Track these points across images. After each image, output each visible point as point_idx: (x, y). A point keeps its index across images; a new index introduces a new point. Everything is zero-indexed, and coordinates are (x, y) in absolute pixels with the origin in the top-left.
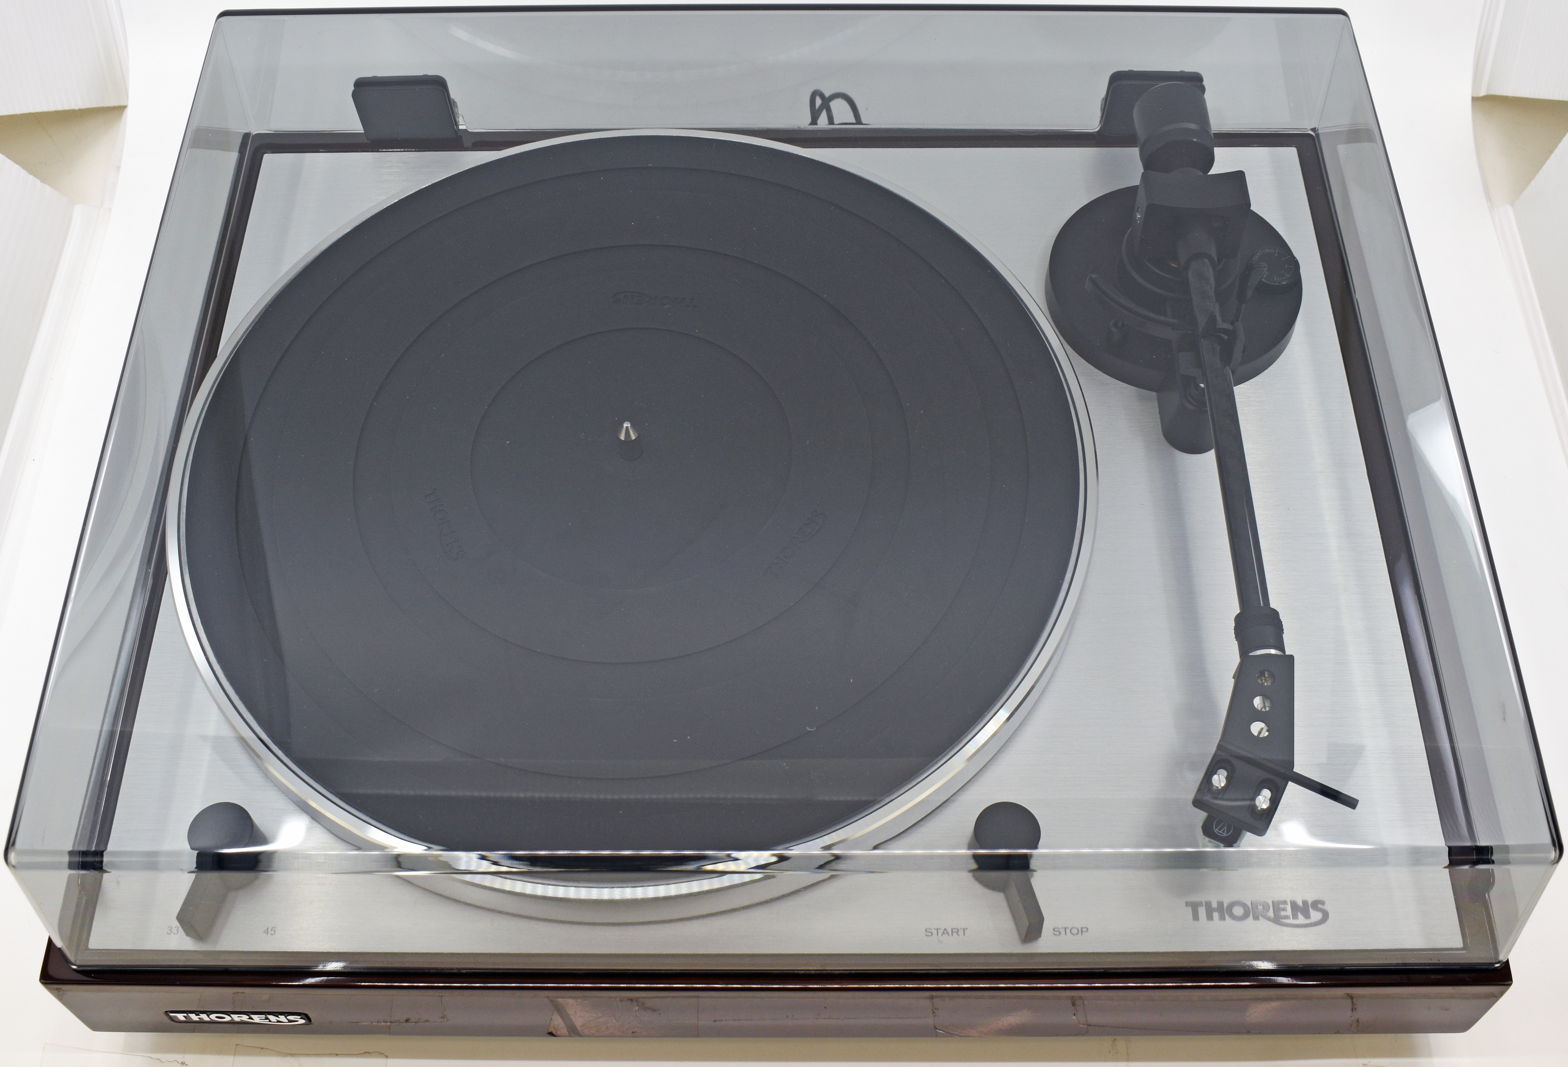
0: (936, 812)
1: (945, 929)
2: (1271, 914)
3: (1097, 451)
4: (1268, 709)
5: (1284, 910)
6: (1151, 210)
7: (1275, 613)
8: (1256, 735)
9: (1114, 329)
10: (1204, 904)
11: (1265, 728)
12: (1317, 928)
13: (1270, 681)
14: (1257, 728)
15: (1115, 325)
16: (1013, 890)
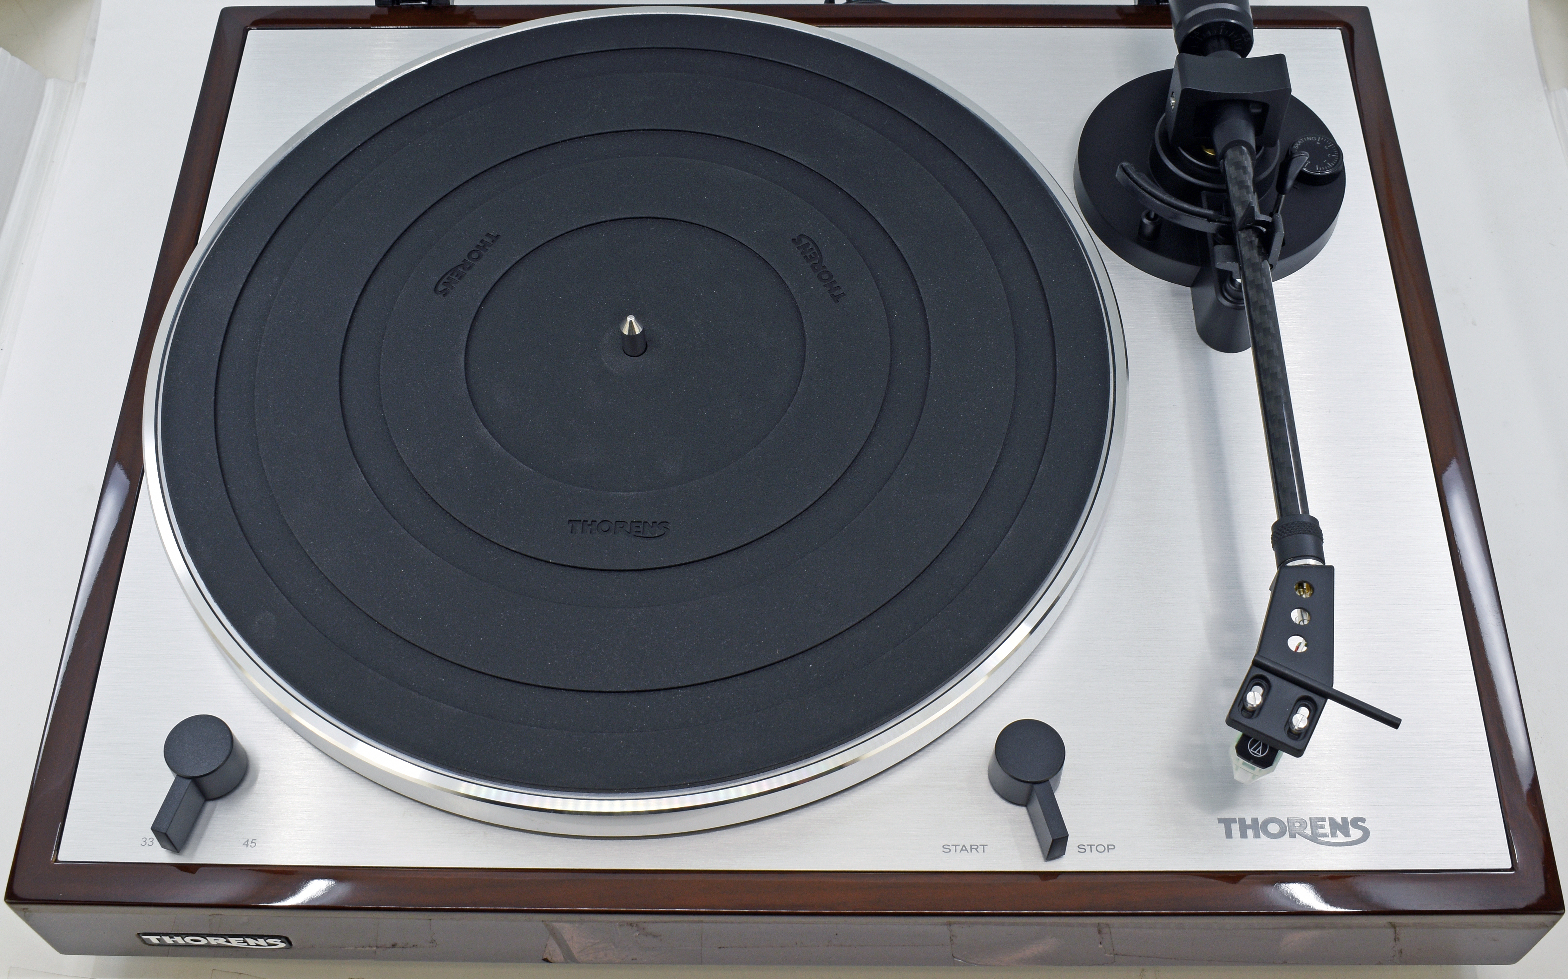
0: (955, 729)
1: (964, 846)
2: (1308, 831)
3: (1127, 349)
4: (1306, 622)
5: (1322, 827)
6: (1187, 94)
7: (1315, 521)
8: (1294, 650)
9: (1146, 221)
10: (1237, 821)
11: (1304, 643)
12: (1357, 846)
13: (1309, 593)
14: (1295, 643)
15: (1148, 217)
16: (1036, 805)
